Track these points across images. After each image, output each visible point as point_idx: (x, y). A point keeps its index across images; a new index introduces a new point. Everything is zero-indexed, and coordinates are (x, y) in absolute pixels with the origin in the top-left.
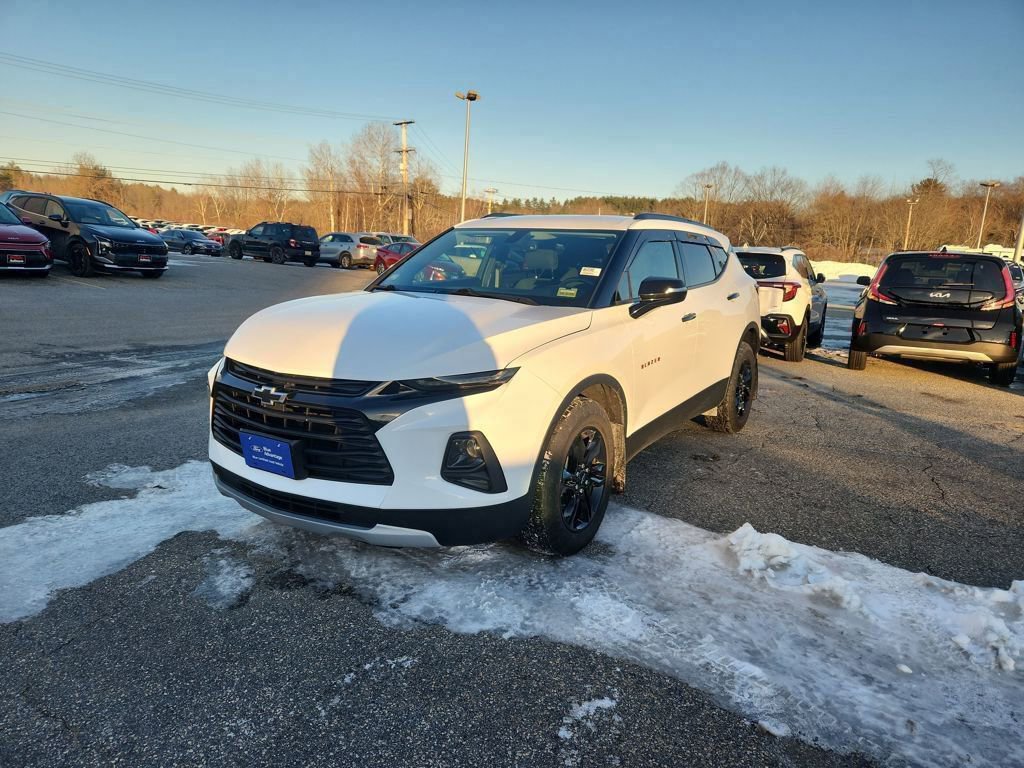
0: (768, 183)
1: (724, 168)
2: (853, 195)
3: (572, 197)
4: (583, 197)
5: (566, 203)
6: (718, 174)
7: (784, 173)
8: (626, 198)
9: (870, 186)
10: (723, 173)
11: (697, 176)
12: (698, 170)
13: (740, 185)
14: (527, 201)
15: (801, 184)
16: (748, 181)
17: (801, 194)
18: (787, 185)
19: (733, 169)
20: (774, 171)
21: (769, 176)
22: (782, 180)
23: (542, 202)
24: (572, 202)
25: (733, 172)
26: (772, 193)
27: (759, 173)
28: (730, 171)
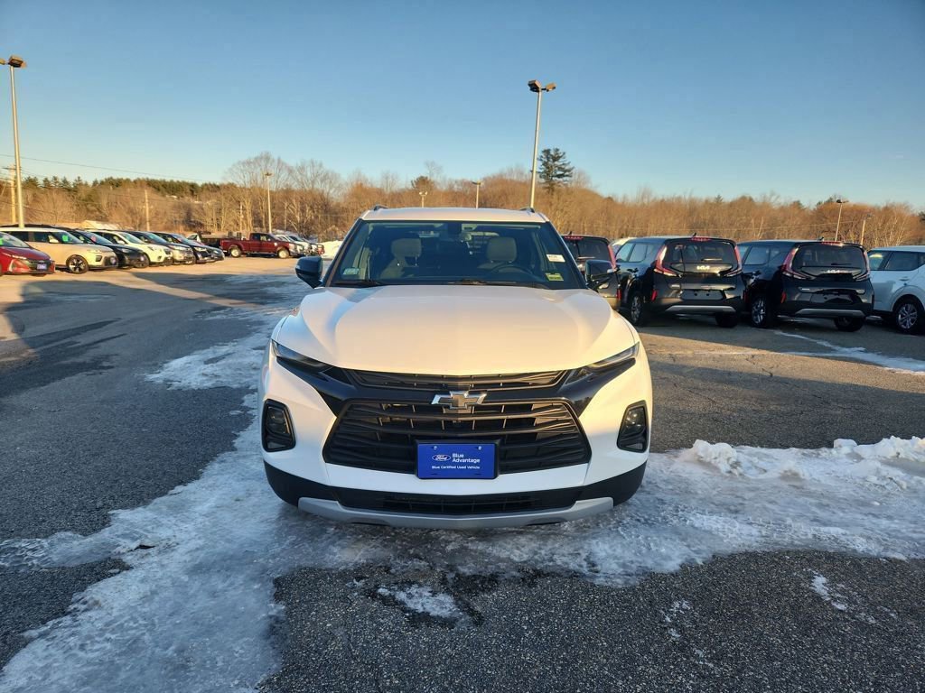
0: (309, 175)
1: (267, 158)
2: (379, 187)
3: (101, 177)
4: (115, 177)
5: (95, 183)
6: (263, 163)
7: (321, 165)
8: (164, 181)
9: (390, 180)
10: (267, 162)
11: (243, 163)
12: (244, 158)
13: (284, 175)
14: (46, 180)
15: (336, 176)
16: (290, 171)
17: (337, 185)
18: (325, 176)
19: (276, 158)
20: (313, 163)
21: (309, 169)
22: (320, 172)
23: (65, 182)
24: (102, 183)
25: (276, 162)
26: (313, 182)
27: (300, 164)
28: (273, 161)
